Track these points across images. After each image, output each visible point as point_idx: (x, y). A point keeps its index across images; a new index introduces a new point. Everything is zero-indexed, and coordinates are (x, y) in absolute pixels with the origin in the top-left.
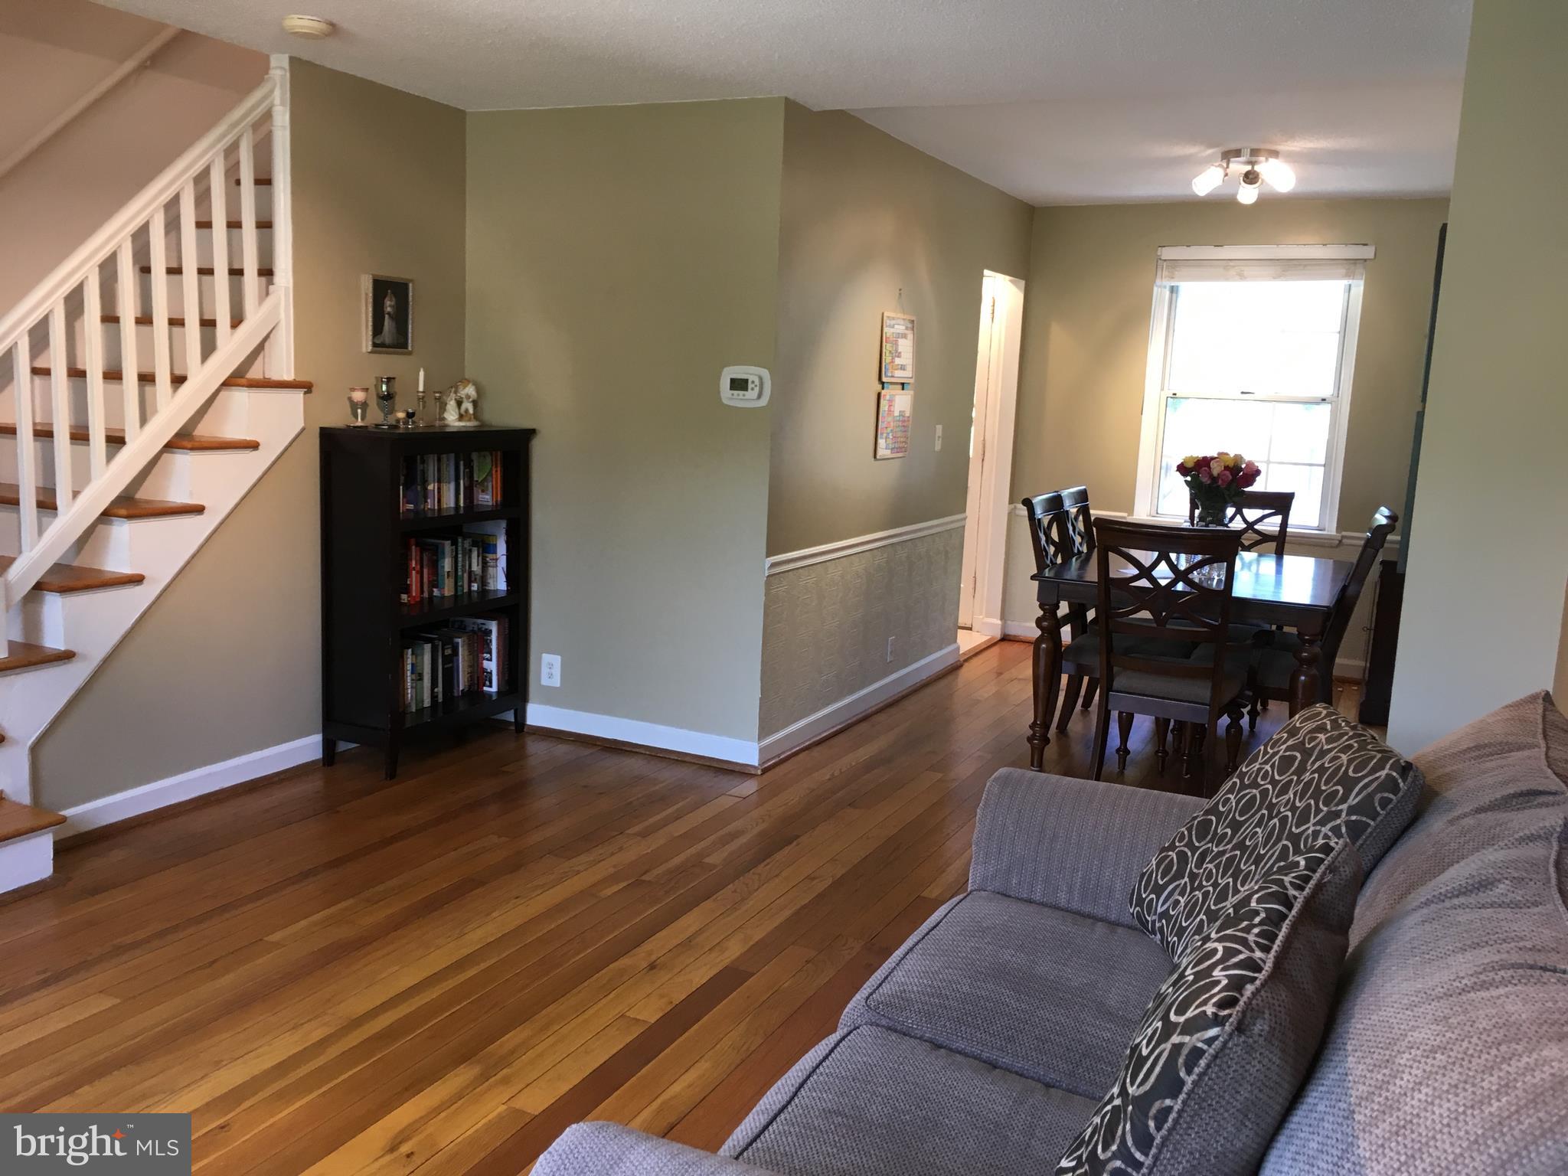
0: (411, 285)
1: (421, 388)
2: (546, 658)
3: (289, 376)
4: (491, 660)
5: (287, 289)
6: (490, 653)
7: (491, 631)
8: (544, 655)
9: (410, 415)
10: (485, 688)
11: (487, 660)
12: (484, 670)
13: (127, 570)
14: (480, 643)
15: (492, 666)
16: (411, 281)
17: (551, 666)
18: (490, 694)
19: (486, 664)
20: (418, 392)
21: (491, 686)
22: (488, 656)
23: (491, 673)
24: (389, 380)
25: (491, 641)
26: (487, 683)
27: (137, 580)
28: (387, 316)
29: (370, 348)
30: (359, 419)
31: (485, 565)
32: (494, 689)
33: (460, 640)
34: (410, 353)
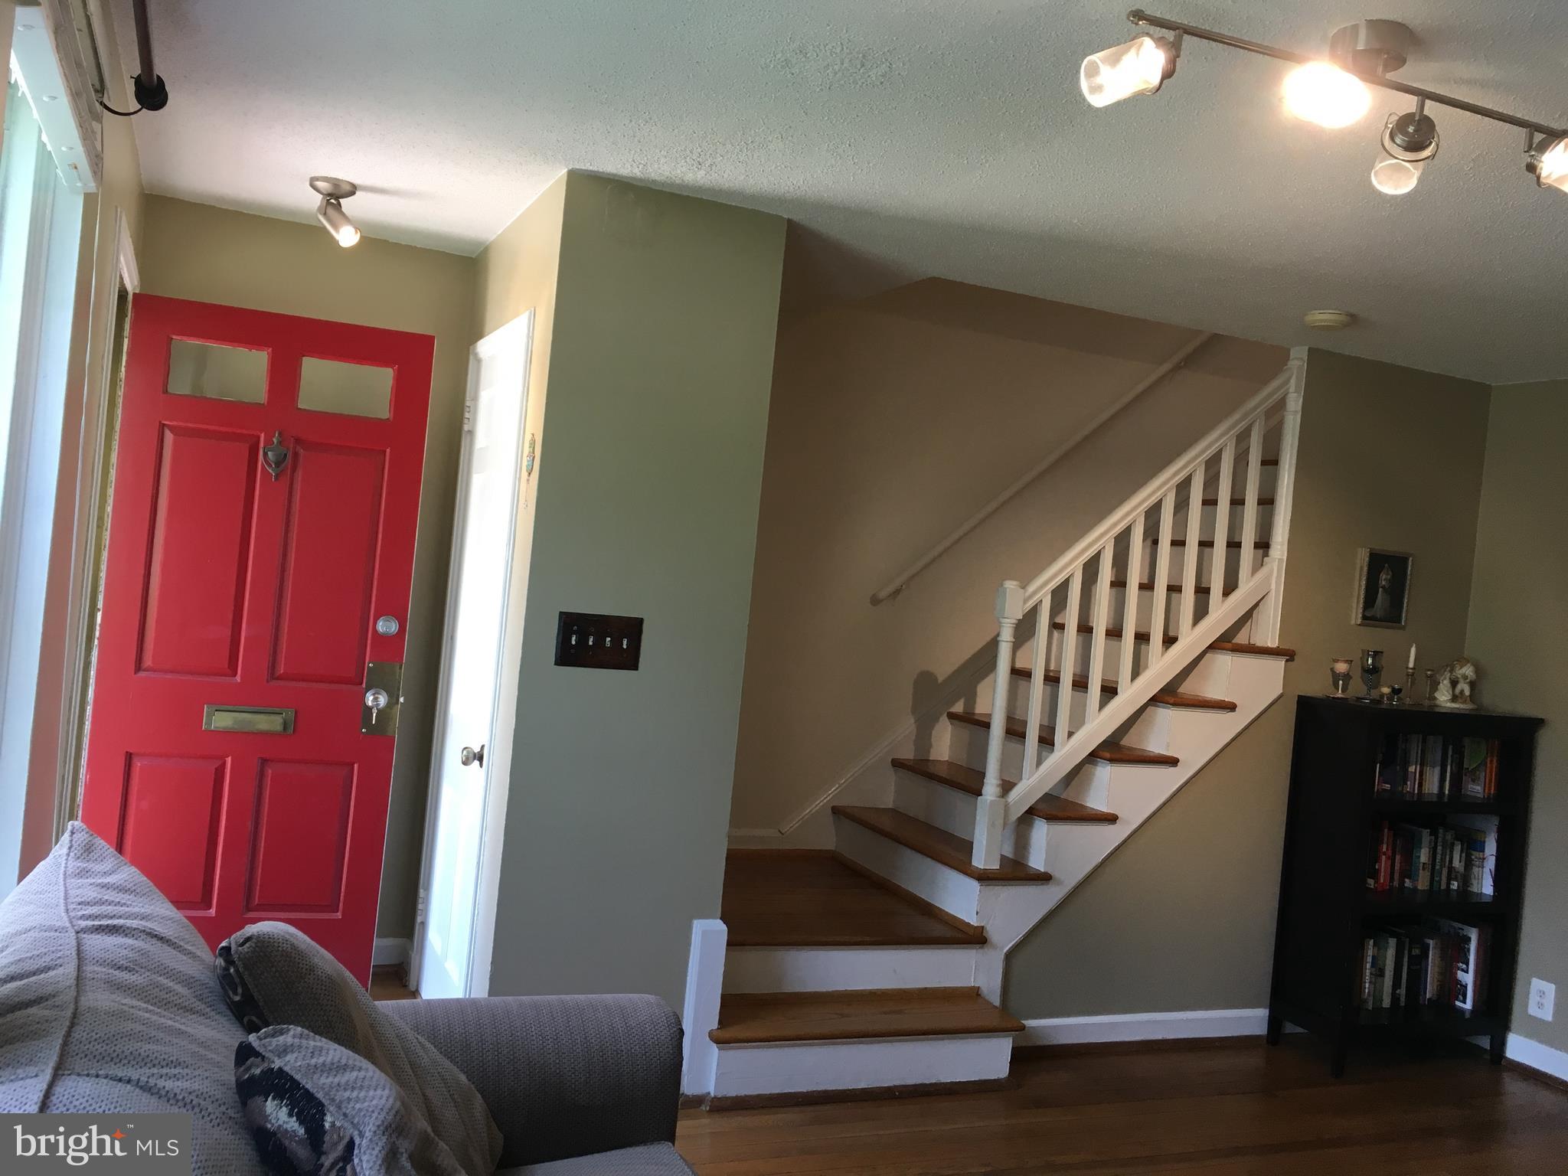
0: (1411, 559)
1: (1411, 665)
2: (1537, 983)
3: (1272, 642)
4: (1467, 972)
5: (1280, 560)
6: (1467, 964)
7: (1469, 939)
8: (1535, 980)
9: (1396, 692)
10: (1458, 1003)
11: (1463, 970)
12: (1458, 982)
13: (1104, 809)
14: (1455, 952)
15: (1468, 978)
16: (1411, 555)
17: (1542, 994)
18: (1462, 1011)
19: (1460, 975)
20: (1407, 668)
21: (1464, 1002)
22: (1464, 966)
23: (1466, 987)
24: (1376, 654)
25: (1469, 950)
26: (1461, 997)
27: (1111, 819)
28: (1381, 590)
29: (1359, 621)
30: (1340, 692)
31: (1469, 864)
32: (1468, 1005)
33: (1431, 942)
34: (1403, 628)
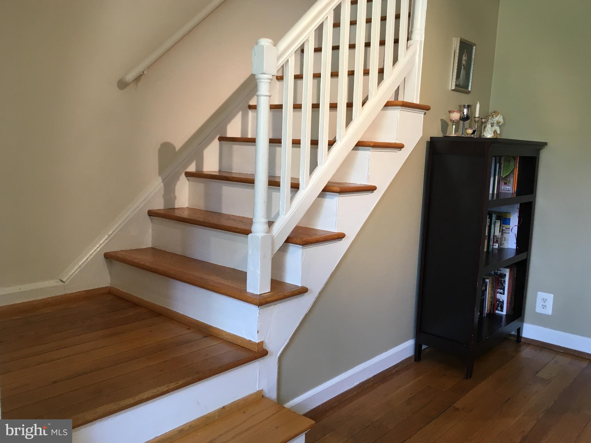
0: (475, 47)
1: (477, 115)
2: (541, 295)
3: (416, 101)
4: (504, 294)
5: (421, 41)
6: (504, 289)
7: (505, 275)
8: (539, 293)
9: (474, 132)
10: (497, 312)
11: (500, 293)
12: (498, 300)
13: (335, 230)
14: (498, 282)
15: (504, 298)
16: (475, 45)
17: (545, 300)
18: (501, 316)
19: (499, 296)
20: (475, 117)
21: (502, 311)
22: (502, 291)
23: (503, 302)
24: (469, 106)
25: (504, 281)
26: (499, 308)
27: (340, 237)
28: (462, 66)
29: (453, 88)
30: (453, 133)
31: (502, 231)
32: (504, 313)
33: (487, 280)
34: (468, 93)
